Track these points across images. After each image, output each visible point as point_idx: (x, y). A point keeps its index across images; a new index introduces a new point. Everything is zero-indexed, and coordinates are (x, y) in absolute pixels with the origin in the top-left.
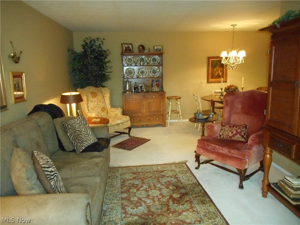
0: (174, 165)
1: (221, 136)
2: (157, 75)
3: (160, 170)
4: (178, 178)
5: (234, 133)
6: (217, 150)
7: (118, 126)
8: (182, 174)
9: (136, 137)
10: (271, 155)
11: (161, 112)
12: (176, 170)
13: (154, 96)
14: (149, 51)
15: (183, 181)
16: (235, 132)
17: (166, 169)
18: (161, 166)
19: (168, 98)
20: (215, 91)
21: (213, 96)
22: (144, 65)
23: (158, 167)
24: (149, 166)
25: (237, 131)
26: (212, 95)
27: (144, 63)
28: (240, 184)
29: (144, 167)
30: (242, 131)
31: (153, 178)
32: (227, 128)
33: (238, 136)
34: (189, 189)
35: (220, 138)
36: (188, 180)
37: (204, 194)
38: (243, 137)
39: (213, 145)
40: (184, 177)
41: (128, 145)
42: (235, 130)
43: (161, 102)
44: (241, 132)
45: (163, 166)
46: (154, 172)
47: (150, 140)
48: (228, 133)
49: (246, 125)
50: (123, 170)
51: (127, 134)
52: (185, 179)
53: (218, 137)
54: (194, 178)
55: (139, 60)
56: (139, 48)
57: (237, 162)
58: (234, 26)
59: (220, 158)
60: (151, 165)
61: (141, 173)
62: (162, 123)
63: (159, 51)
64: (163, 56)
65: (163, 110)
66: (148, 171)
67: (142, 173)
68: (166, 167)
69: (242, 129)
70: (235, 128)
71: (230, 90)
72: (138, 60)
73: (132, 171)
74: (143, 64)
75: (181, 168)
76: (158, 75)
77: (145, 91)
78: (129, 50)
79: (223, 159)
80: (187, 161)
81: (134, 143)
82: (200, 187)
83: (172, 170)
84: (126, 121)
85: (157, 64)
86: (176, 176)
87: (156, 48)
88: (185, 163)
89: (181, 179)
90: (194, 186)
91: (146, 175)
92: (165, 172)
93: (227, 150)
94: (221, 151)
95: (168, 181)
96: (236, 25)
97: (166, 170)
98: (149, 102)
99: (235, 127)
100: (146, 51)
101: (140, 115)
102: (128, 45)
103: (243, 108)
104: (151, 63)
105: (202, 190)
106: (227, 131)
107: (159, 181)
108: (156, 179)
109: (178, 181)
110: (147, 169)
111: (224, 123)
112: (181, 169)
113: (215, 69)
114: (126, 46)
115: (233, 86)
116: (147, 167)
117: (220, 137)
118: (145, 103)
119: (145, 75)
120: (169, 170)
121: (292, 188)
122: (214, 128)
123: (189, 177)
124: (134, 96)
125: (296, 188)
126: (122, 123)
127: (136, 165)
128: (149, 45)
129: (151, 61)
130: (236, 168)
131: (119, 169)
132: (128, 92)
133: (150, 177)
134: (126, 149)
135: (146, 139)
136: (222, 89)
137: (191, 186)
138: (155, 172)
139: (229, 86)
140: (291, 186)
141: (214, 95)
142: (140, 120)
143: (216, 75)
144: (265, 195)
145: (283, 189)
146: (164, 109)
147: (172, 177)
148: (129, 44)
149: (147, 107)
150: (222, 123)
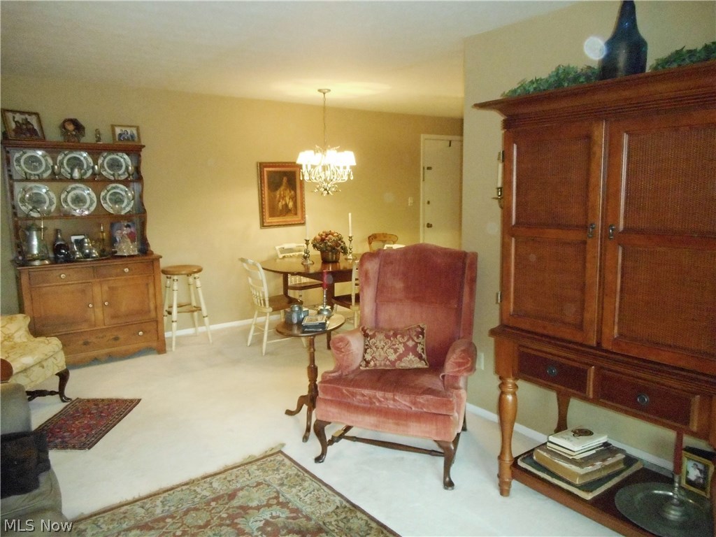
0: (255, 467)
1: (368, 363)
2: (126, 207)
3: (222, 493)
4: (288, 503)
5: (402, 352)
6: (380, 401)
7: (27, 377)
8: (290, 487)
9: (88, 401)
10: (514, 394)
11: (150, 311)
12: (267, 479)
13: (126, 270)
14: (99, 139)
15: (307, 510)
16: (401, 349)
17: (239, 486)
18: (218, 477)
19: (164, 272)
20: (282, 246)
21: (278, 260)
22: (85, 177)
23: (211, 483)
24: (184, 488)
25: (405, 345)
26: (275, 258)
27: (83, 171)
28: (445, 478)
29: (166, 494)
30: (417, 343)
31: (216, 526)
32: (380, 341)
33: (411, 356)
34: (336, 531)
35: (367, 368)
36: (320, 503)
37: (382, 533)
38: (420, 357)
39: (366, 392)
40: (301, 495)
41: (72, 431)
42: (401, 343)
43: (147, 284)
44: (416, 346)
45: (223, 476)
46: (208, 504)
47: (139, 400)
48: (386, 354)
49: (423, 329)
50: (98, 526)
51: (52, 393)
52: (307, 499)
53: (361, 368)
54: (330, 492)
55: (65, 164)
56: (63, 126)
57: (436, 425)
58: (324, 93)
59: (391, 421)
60: (187, 484)
61: (169, 520)
62: (154, 344)
63: (128, 140)
64: (142, 154)
65: (156, 308)
66: (186, 506)
67: (173, 517)
68: (234, 477)
69: (415, 338)
70: (401, 340)
71: (326, 243)
72: (62, 163)
73: (133, 522)
74: (82, 175)
75: (278, 470)
76: (128, 209)
77: (96, 257)
78: (28, 130)
79: (397, 424)
80: (283, 445)
81: (91, 418)
82: (359, 515)
83: (259, 484)
84: (51, 354)
85: (123, 177)
86: (281, 499)
87: (118, 131)
88: (280, 452)
89: (299, 504)
90: (343, 515)
91: (189, 520)
92: (240, 494)
93: (408, 399)
94: (391, 405)
95: (267, 523)
96: (329, 90)
97: (242, 489)
98: (111, 289)
99: (398, 336)
100: (89, 138)
101: (85, 327)
102: (23, 117)
103: (407, 288)
104: (104, 173)
105: (369, 521)
106: (382, 349)
107: (238, 529)
108: (228, 525)
109: (295, 515)
110: (181, 499)
111: (371, 330)
112: (281, 471)
113: (278, 192)
114: (19, 117)
115: (331, 233)
116: (178, 494)
117: (366, 366)
118: (99, 291)
119: (88, 209)
120: (248, 486)
121: (573, 461)
122: (350, 346)
123: (314, 491)
124: (62, 271)
125: (581, 459)
126: (40, 362)
127: (137, 497)
128: (96, 122)
129: (103, 167)
130: (435, 441)
131: (82, 526)
132: (37, 263)
133: (205, 526)
134: (74, 447)
135: (126, 400)
136: (307, 242)
137: (335, 517)
138: (213, 504)
139: (322, 235)
140: (571, 458)
141: (281, 256)
142: (86, 343)
143: (281, 208)
144: (504, 490)
145: (552, 469)
146: (158, 304)
147: (269, 505)
148: (30, 114)
149: (106, 303)
150: (364, 330)
